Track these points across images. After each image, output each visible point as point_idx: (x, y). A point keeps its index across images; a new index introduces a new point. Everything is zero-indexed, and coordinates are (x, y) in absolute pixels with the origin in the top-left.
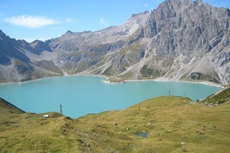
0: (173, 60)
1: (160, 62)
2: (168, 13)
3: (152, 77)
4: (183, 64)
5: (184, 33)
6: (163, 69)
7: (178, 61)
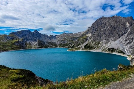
0: (100, 42)
1: (94, 43)
2: (100, 23)
3: (88, 49)
4: (105, 44)
5: (107, 30)
6: (95, 46)
7: (102, 43)
